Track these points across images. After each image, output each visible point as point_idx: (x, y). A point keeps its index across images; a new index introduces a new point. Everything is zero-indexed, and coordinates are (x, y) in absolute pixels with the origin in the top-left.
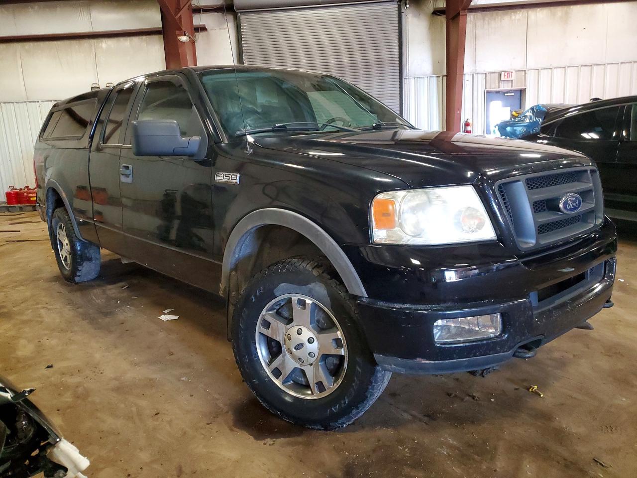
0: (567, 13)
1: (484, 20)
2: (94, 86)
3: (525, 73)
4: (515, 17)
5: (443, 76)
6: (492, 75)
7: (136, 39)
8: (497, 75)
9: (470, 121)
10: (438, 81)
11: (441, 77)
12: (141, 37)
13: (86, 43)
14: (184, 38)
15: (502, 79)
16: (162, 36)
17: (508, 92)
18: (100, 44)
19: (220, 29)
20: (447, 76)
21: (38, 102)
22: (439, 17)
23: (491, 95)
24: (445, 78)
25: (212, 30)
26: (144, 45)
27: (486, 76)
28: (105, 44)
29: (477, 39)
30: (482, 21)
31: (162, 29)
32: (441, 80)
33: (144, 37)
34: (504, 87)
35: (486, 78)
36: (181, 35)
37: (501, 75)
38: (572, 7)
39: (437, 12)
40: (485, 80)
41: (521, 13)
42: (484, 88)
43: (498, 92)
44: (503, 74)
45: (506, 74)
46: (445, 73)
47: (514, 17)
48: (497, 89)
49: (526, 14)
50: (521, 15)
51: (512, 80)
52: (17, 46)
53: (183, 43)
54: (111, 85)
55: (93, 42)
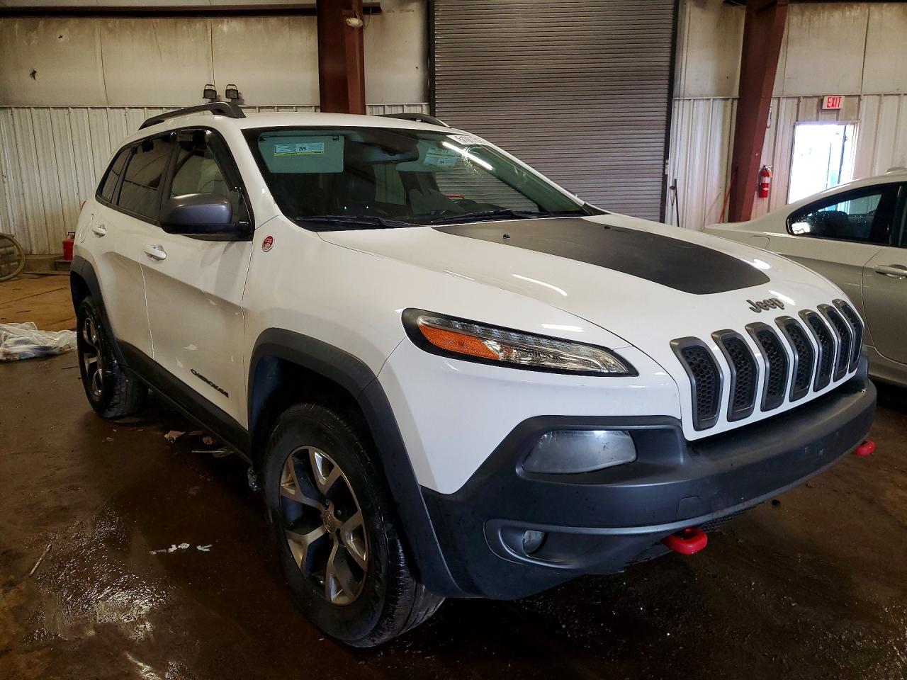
1: (803, 14)
2: (208, 88)
3: (860, 100)
4: (850, 13)
5: (733, 99)
6: (808, 100)
7: (273, 21)
8: (816, 100)
9: (769, 168)
10: (725, 107)
11: (730, 100)
12: (281, 18)
13: (199, 24)
14: (354, 22)
15: (825, 107)
16: (316, 17)
18: (220, 25)
19: (402, 11)
20: (739, 99)
21: (124, 108)
22: (734, 8)
24: (736, 103)
25: (388, 12)
26: (286, 30)
27: (799, 101)
28: (228, 27)
29: (789, 44)
30: (800, 17)
31: (316, 7)
32: (730, 106)
35: (798, 105)
36: (350, 16)
37: (822, 100)
39: (732, 1)
40: (796, 107)
41: (859, 8)
42: (795, 120)
44: (826, 98)
45: (831, 100)
46: (736, 94)
47: (848, 14)
49: (867, 11)
50: (858, 11)
51: (839, 110)
52: (96, 23)
53: (352, 28)
54: (234, 88)
55: (209, 21)
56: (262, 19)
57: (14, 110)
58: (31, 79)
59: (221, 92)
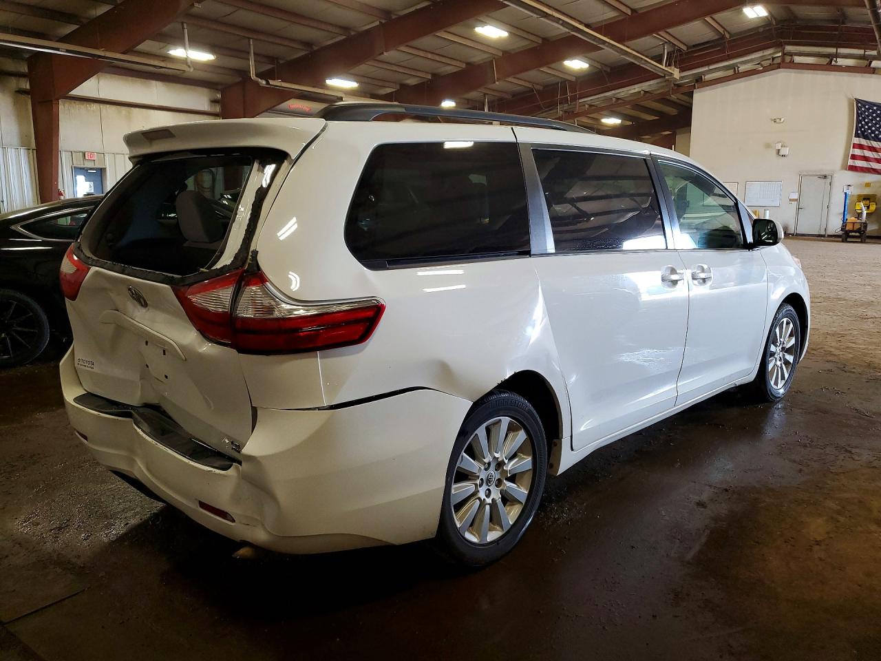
0: (129, 113)
3: (104, 155)
5: (33, 149)
6: (78, 154)
8: (81, 154)
10: (29, 154)
15: (87, 158)
17: (91, 169)
20: (37, 150)
22: (24, 96)
23: (78, 170)
24: (35, 151)
27: (72, 154)
32: (31, 154)
34: (89, 165)
35: (72, 156)
38: (132, 108)
39: (21, 92)
41: (95, 106)
42: (72, 164)
43: (83, 169)
44: (86, 154)
45: (89, 155)
46: (33, 146)
47: (89, 108)
48: (82, 166)
49: (99, 108)
50: (94, 108)
51: (94, 160)
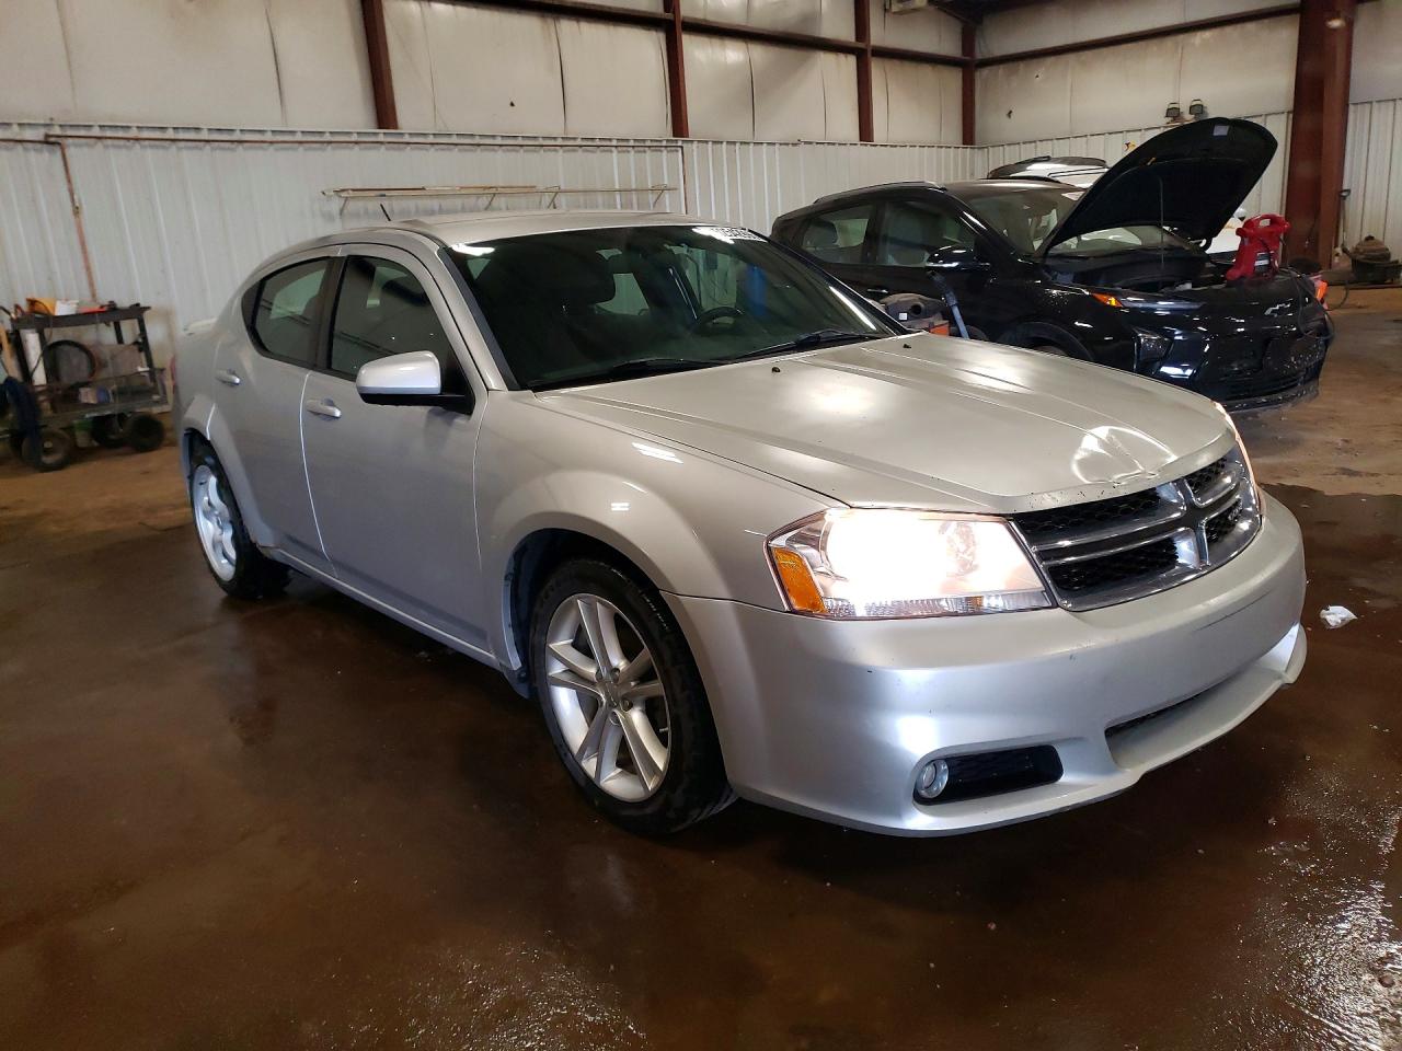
2: (1172, 106)
7: (1250, 26)
12: (1260, 21)
13: (1169, 42)
14: (1336, 23)
16: (1299, 17)
18: (1192, 41)
26: (1262, 34)
28: (1199, 38)
31: (1299, 6)
33: (1266, 21)
36: (1331, 19)
52: (1071, 58)
53: (1335, 30)
54: (1198, 102)
55: (1181, 37)
56: (1239, 26)
57: (991, 149)
58: (1007, 119)
59: (1184, 109)
